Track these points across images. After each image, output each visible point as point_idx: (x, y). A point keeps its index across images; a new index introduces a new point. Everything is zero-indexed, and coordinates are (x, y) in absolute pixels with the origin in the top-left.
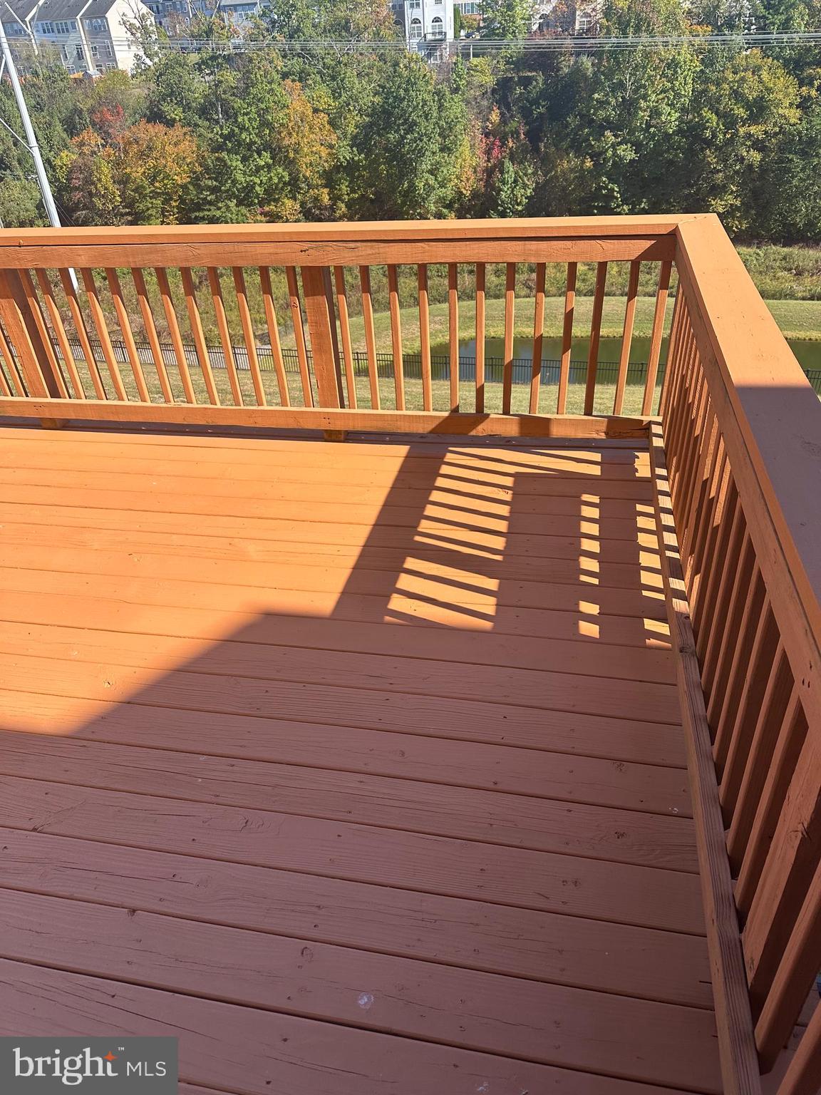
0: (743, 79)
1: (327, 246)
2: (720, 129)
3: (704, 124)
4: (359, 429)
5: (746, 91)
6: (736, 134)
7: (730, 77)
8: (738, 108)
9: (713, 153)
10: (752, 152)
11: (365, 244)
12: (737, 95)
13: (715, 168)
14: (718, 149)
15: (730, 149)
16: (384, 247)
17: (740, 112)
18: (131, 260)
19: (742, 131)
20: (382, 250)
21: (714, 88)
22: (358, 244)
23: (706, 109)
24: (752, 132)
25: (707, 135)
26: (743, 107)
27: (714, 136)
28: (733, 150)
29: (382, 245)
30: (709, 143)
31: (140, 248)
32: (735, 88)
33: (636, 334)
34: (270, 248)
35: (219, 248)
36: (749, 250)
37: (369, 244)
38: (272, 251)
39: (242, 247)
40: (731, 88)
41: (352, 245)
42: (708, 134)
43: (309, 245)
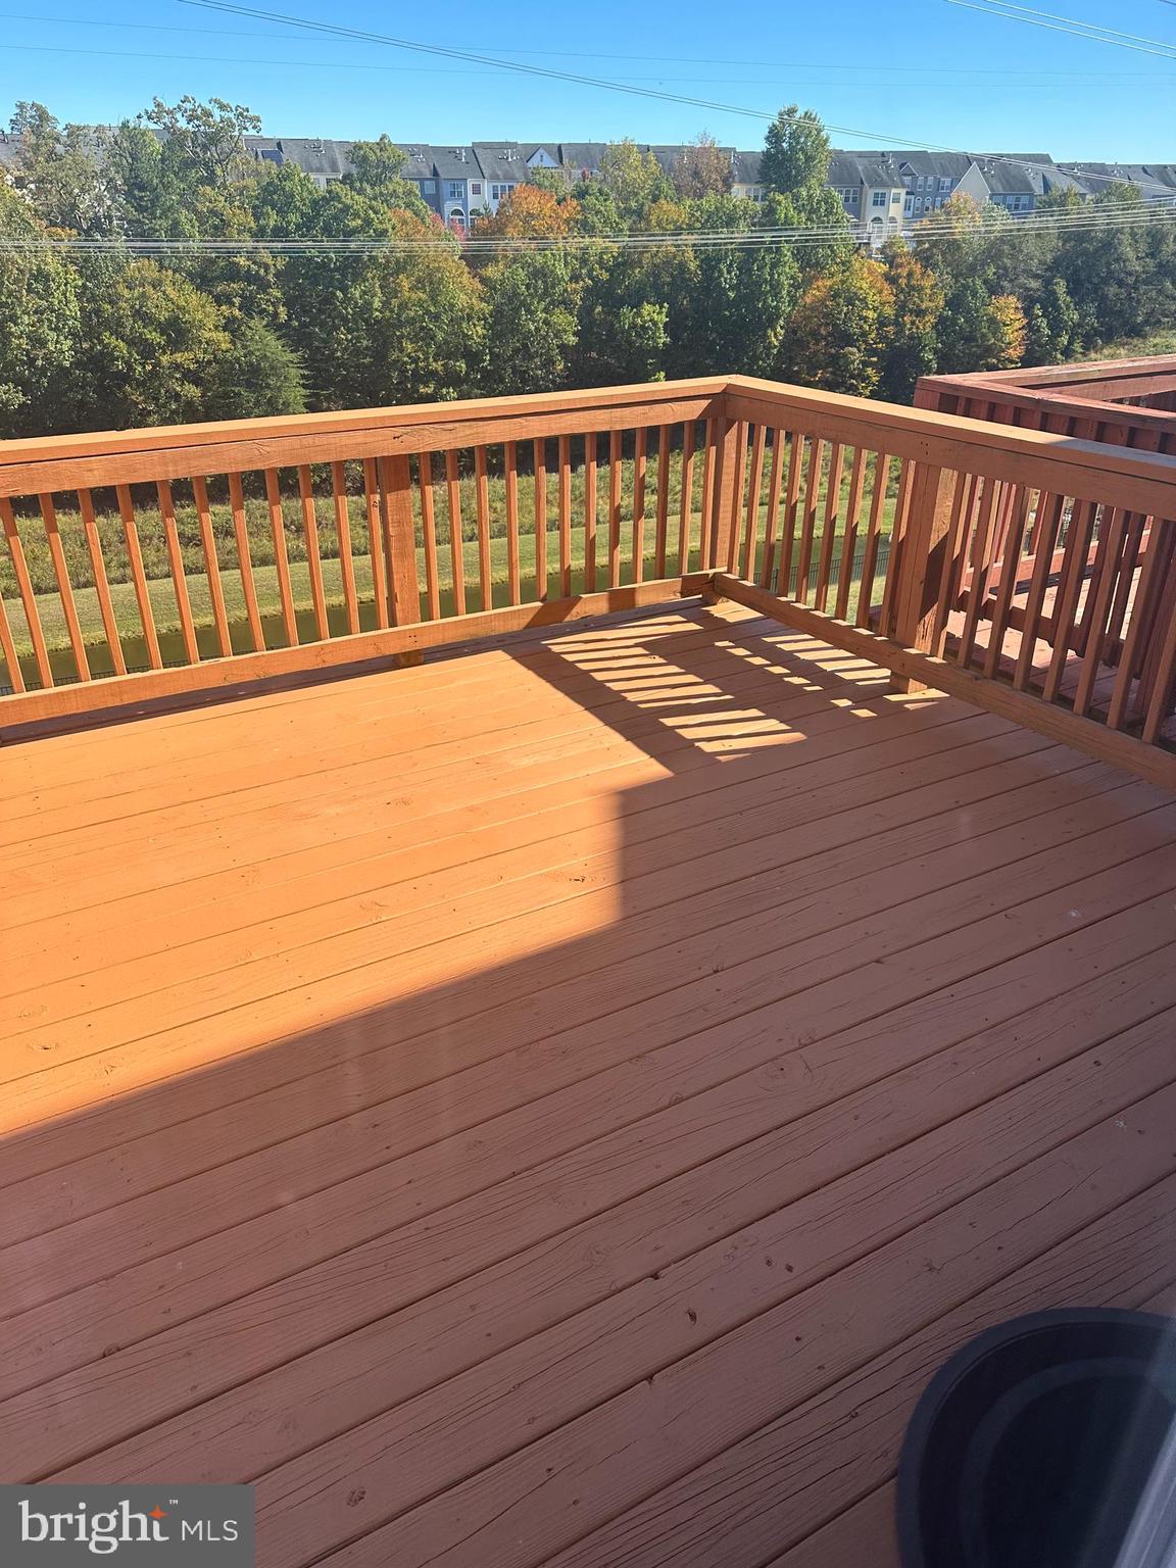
0: (143, 295)
1: (423, 429)
2: (135, 359)
3: (112, 354)
4: (450, 642)
5: (153, 310)
6: (158, 364)
7: (126, 293)
8: (151, 332)
9: (135, 389)
10: (187, 386)
11: (462, 424)
12: (139, 314)
13: (144, 409)
14: (141, 384)
15: (156, 384)
16: (483, 425)
17: (155, 337)
18: (171, 469)
19: (165, 359)
20: (480, 430)
21: (109, 307)
22: (457, 425)
23: (107, 334)
24: (179, 360)
25: (120, 367)
26: (155, 330)
27: (130, 368)
28: (161, 385)
29: (481, 423)
30: (125, 378)
31: (186, 451)
32: (137, 307)
33: (123, 634)
34: (359, 437)
35: (296, 442)
36: (225, 508)
37: (467, 423)
38: (360, 440)
39: (324, 439)
40: (132, 307)
41: (450, 426)
42: (120, 365)
43: (403, 430)
